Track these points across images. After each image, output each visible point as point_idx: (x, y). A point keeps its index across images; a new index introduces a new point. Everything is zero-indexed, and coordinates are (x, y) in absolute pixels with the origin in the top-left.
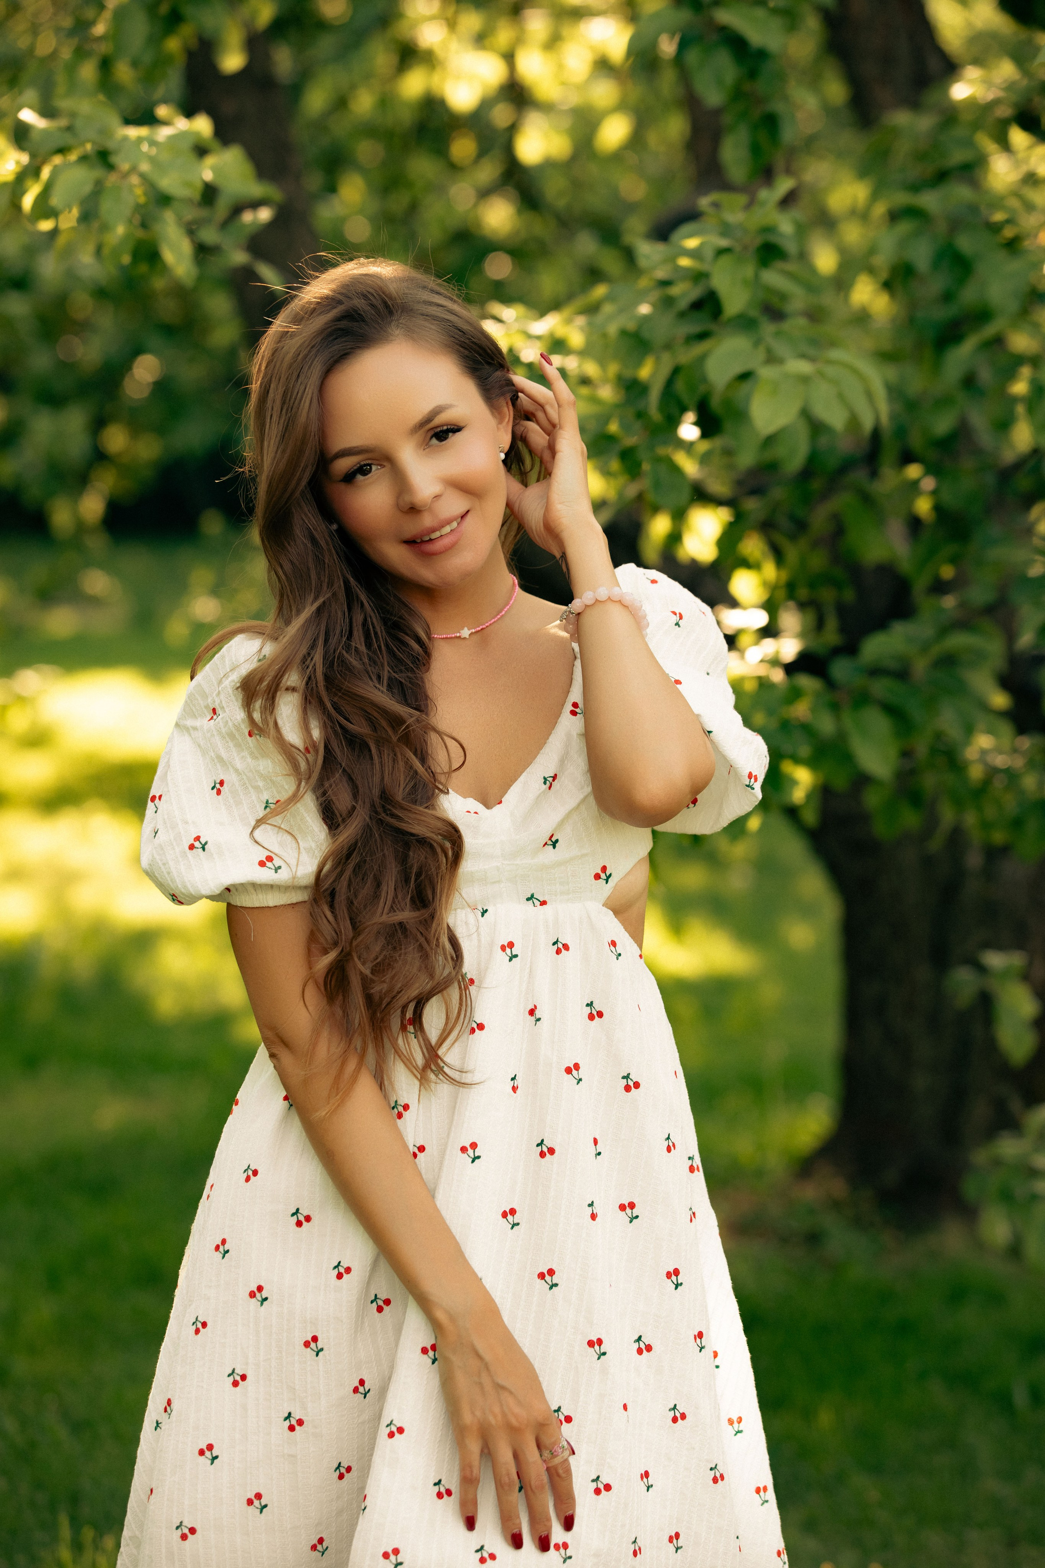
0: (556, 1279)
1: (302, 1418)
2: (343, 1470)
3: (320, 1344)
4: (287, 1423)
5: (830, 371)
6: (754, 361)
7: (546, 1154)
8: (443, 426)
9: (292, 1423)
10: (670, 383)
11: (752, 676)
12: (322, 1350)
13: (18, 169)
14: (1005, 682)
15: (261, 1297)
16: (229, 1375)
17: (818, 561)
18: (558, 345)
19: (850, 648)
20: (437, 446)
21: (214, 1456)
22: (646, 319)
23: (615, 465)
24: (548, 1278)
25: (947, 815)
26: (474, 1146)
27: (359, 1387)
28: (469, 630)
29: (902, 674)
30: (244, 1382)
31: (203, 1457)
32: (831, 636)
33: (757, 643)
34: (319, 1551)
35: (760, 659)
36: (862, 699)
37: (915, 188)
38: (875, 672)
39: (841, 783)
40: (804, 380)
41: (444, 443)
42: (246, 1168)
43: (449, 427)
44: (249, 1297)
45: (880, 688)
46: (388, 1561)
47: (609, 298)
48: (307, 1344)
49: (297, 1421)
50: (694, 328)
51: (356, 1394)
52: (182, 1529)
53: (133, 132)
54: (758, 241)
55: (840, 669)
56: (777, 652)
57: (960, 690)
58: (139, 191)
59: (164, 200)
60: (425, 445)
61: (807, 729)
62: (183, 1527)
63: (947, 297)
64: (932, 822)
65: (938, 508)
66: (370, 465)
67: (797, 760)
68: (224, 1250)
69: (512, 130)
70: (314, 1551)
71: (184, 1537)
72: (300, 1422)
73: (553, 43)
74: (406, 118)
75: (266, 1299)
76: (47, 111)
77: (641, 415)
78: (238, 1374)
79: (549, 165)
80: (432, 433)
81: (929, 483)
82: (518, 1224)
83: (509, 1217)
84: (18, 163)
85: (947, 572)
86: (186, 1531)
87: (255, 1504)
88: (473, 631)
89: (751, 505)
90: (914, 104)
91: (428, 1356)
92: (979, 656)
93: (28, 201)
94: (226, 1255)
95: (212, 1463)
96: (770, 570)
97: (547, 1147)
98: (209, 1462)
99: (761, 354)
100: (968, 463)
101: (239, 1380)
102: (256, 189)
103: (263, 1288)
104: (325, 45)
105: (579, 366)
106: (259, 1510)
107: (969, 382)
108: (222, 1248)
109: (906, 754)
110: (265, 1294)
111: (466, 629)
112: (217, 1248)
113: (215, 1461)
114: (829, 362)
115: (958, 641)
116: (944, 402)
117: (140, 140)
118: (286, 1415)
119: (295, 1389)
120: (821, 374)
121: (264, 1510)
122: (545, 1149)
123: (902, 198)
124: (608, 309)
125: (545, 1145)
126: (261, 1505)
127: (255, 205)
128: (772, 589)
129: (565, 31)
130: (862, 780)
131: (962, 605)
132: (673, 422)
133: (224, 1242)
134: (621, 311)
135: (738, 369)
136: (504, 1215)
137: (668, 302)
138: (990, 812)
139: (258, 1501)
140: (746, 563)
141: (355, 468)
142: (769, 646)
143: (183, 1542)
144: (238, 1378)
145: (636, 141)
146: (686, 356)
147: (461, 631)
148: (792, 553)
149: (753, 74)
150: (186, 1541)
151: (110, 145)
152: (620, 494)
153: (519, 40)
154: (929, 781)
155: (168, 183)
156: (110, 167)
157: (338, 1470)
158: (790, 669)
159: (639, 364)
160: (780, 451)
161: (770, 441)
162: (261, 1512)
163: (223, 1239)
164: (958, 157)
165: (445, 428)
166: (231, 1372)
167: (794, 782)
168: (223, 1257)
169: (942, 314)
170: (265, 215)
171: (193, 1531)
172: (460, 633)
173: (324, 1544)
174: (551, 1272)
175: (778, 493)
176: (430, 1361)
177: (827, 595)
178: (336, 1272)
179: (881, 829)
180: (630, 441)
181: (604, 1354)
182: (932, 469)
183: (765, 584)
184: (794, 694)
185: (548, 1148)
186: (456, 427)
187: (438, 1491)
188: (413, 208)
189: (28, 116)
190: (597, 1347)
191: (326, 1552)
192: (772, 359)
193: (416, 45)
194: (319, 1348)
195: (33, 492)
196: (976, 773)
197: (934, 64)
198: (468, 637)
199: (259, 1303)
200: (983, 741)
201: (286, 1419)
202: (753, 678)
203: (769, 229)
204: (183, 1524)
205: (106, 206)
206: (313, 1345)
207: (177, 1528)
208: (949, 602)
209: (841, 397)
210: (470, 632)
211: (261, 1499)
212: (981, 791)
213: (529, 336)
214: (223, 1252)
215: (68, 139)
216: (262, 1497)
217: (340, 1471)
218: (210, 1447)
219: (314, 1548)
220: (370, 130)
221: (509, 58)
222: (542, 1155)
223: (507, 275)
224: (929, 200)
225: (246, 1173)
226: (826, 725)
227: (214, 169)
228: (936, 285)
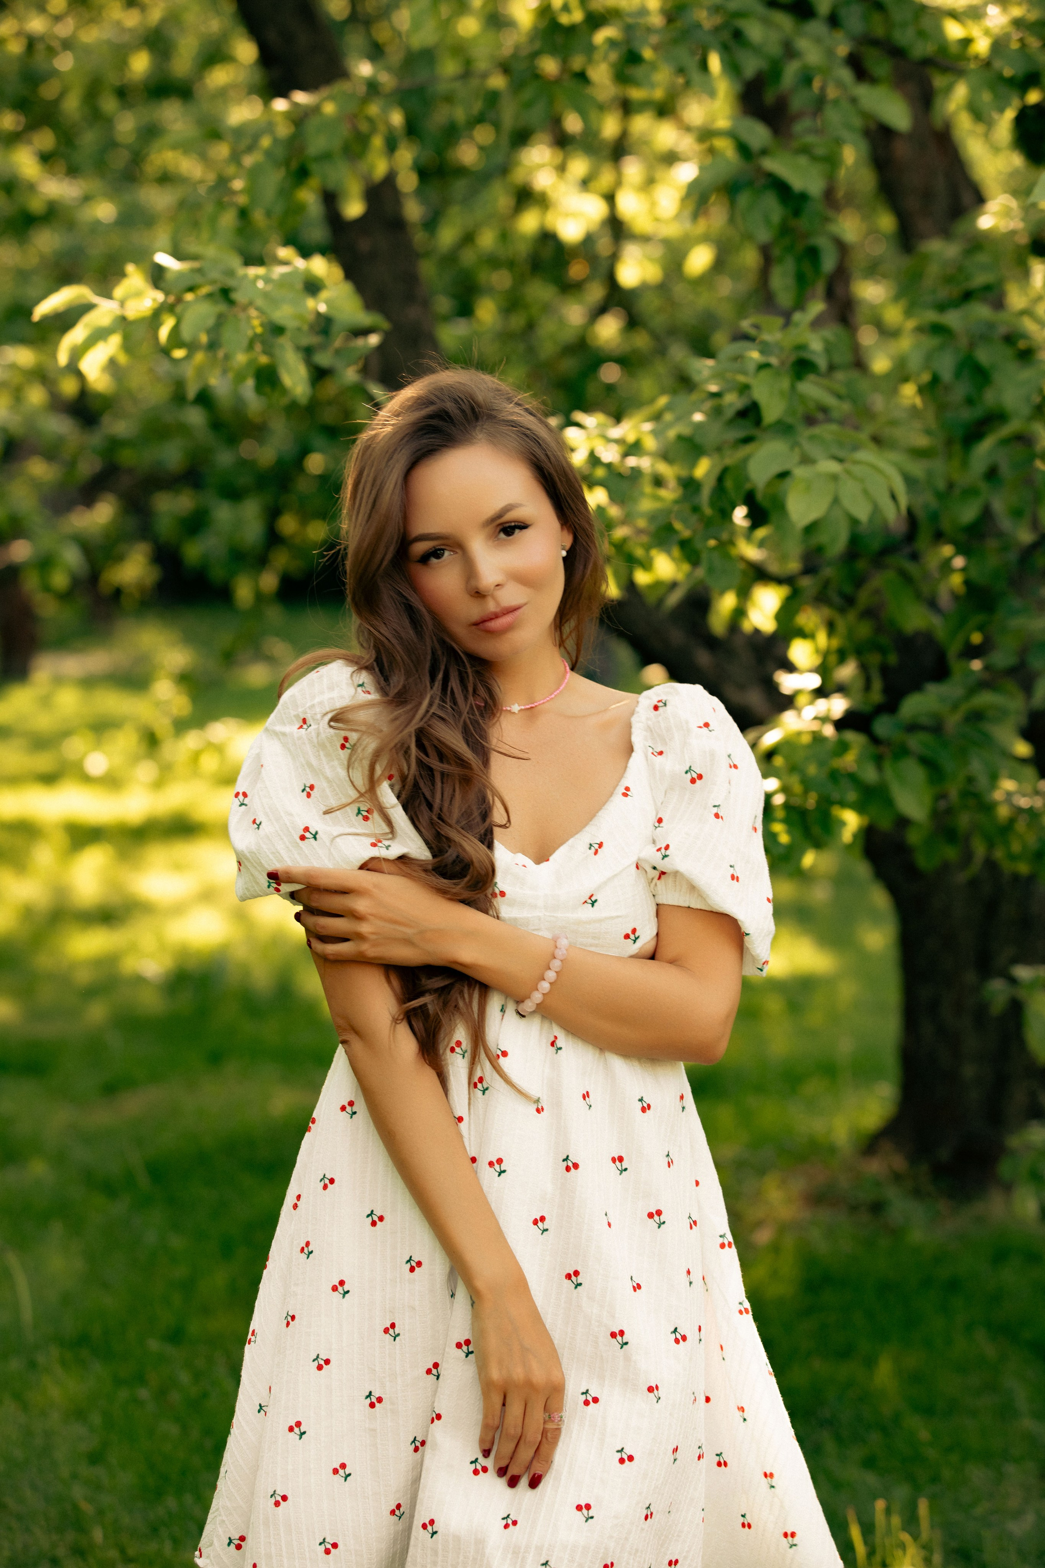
0: (580, 1279)
1: (381, 1396)
2: (418, 1444)
3: (397, 1330)
4: (368, 1401)
5: (857, 470)
6: (789, 462)
7: (570, 1169)
8: (511, 522)
9: (372, 1401)
10: (720, 479)
11: (807, 730)
12: (399, 1335)
13: (156, 306)
14: (1027, 734)
15: (343, 1290)
16: (314, 1360)
17: (865, 630)
18: (633, 448)
19: (890, 706)
20: (504, 540)
21: (302, 1432)
22: (699, 426)
23: (676, 551)
24: (573, 1278)
25: (979, 849)
26: (500, 1161)
27: (433, 1369)
28: (519, 706)
29: (936, 728)
30: (328, 1366)
31: (293, 1433)
32: (877, 696)
33: (811, 703)
34: (397, 1516)
35: (813, 716)
36: (902, 752)
37: (942, 308)
38: (913, 727)
39: (885, 824)
40: (835, 478)
41: (511, 538)
42: (322, 1177)
43: (516, 524)
44: (331, 1291)
45: (915, 742)
46: (426, 1531)
47: (668, 408)
48: (386, 1330)
49: (377, 1399)
50: (740, 434)
51: (429, 1376)
52: (275, 1497)
53: (254, 271)
54: (793, 358)
55: (882, 726)
56: (829, 710)
57: (987, 742)
58: (256, 322)
59: (277, 330)
60: (494, 537)
61: (853, 778)
62: (276, 1495)
63: (970, 402)
64: (967, 857)
65: (967, 583)
66: (443, 550)
67: (844, 805)
68: (308, 1251)
69: (615, 258)
70: (393, 1515)
71: (277, 1504)
72: (380, 1400)
73: (649, 183)
74: (522, 249)
75: (348, 1292)
76: (178, 255)
77: (696, 509)
78: (322, 1359)
79: (644, 288)
80: (501, 527)
81: (959, 562)
82: (547, 1230)
83: (540, 1224)
84: (154, 300)
85: (976, 638)
86: (279, 1498)
87: (340, 1473)
88: (523, 707)
89: (806, 582)
90: (946, 233)
91: (462, 1350)
92: (1002, 714)
93: (164, 333)
94: (310, 1255)
95: (301, 1438)
96: (822, 638)
97: (572, 1162)
98: (298, 1437)
99: (796, 457)
100: (992, 544)
101: (323, 1364)
102: (364, 318)
103: (344, 1282)
104: (460, 186)
105: (652, 465)
106: (344, 1478)
107: (992, 474)
108: (306, 1249)
109: (942, 796)
110: (346, 1287)
111: (517, 705)
112: (302, 1250)
113: (303, 1436)
114: (856, 462)
115: (985, 699)
116: (970, 492)
117: (257, 277)
118: (368, 1394)
119: (375, 1371)
120: (848, 472)
121: (348, 1478)
122: (570, 1164)
123: (931, 316)
124: (668, 417)
125: (570, 1160)
126: (345, 1474)
127: (365, 332)
128: (825, 655)
129: (659, 174)
130: (903, 822)
131: (987, 668)
132: (726, 514)
133: (308, 1244)
134: (678, 419)
135: (777, 469)
136: (535, 1222)
137: (717, 412)
138: (1016, 847)
139: (343, 1471)
140: (802, 634)
141: (431, 551)
142: (822, 706)
143: (277, 1508)
144: (322, 1362)
145: (719, 265)
146: (731, 458)
147: (512, 706)
148: (841, 625)
149: (797, 213)
150: (279, 1507)
151: (231, 283)
152: (689, 576)
153: (619, 183)
154: (964, 820)
155: (283, 314)
156: (231, 302)
157: (414, 1443)
158: (840, 725)
159: (693, 464)
160: (822, 538)
161: (810, 529)
162: (345, 1480)
163: (307, 1242)
164: (980, 279)
165: (513, 524)
166: (316, 1357)
167: (843, 824)
168: (308, 1258)
169: (967, 415)
170: (374, 340)
171: (284, 1498)
172: (510, 707)
173: (401, 1509)
174: (576, 1273)
175: (828, 572)
176: (464, 1355)
177: (874, 659)
178: (408, 1266)
179: (924, 862)
180: (686, 533)
181: (626, 1343)
182: (962, 549)
183: (817, 651)
184: (842, 747)
185: (573, 1164)
186: (522, 525)
187: (474, 1468)
188: (531, 326)
189: (163, 259)
190: (619, 1338)
191: (402, 1517)
192: (807, 460)
193: (531, 188)
194: (396, 1334)
195: (217, 574)
196: (1003, 812)
197: (967, 198)
198: (517, 712)
199: (342, 1296)
200: (1008, 785)
201: (367, 1397)
202: (808, 732)
203: (802, 347)
204: (276, 1493)
205: (227, 335)
206: (391, 1331)
207: (272, 1496)
208: (976, 665)
209: (866, 492)
210: (519, 708)
211: (346, 1468)
212: (1007, 828)
213: (609, 440)
214: (307, 1253)
215: (198, 279)
216: (346, 1466)
217: (415, 1445)
218: (298, 1424)
219: (393, 1512)
220: (493, 262)
221: (610, 198)
222: (568, 1169)
223: (616, 380)
224: (952, 319)
225: (323, 1182)
226: (870, 775)
227: (328, 302)
228: (960, 391)
